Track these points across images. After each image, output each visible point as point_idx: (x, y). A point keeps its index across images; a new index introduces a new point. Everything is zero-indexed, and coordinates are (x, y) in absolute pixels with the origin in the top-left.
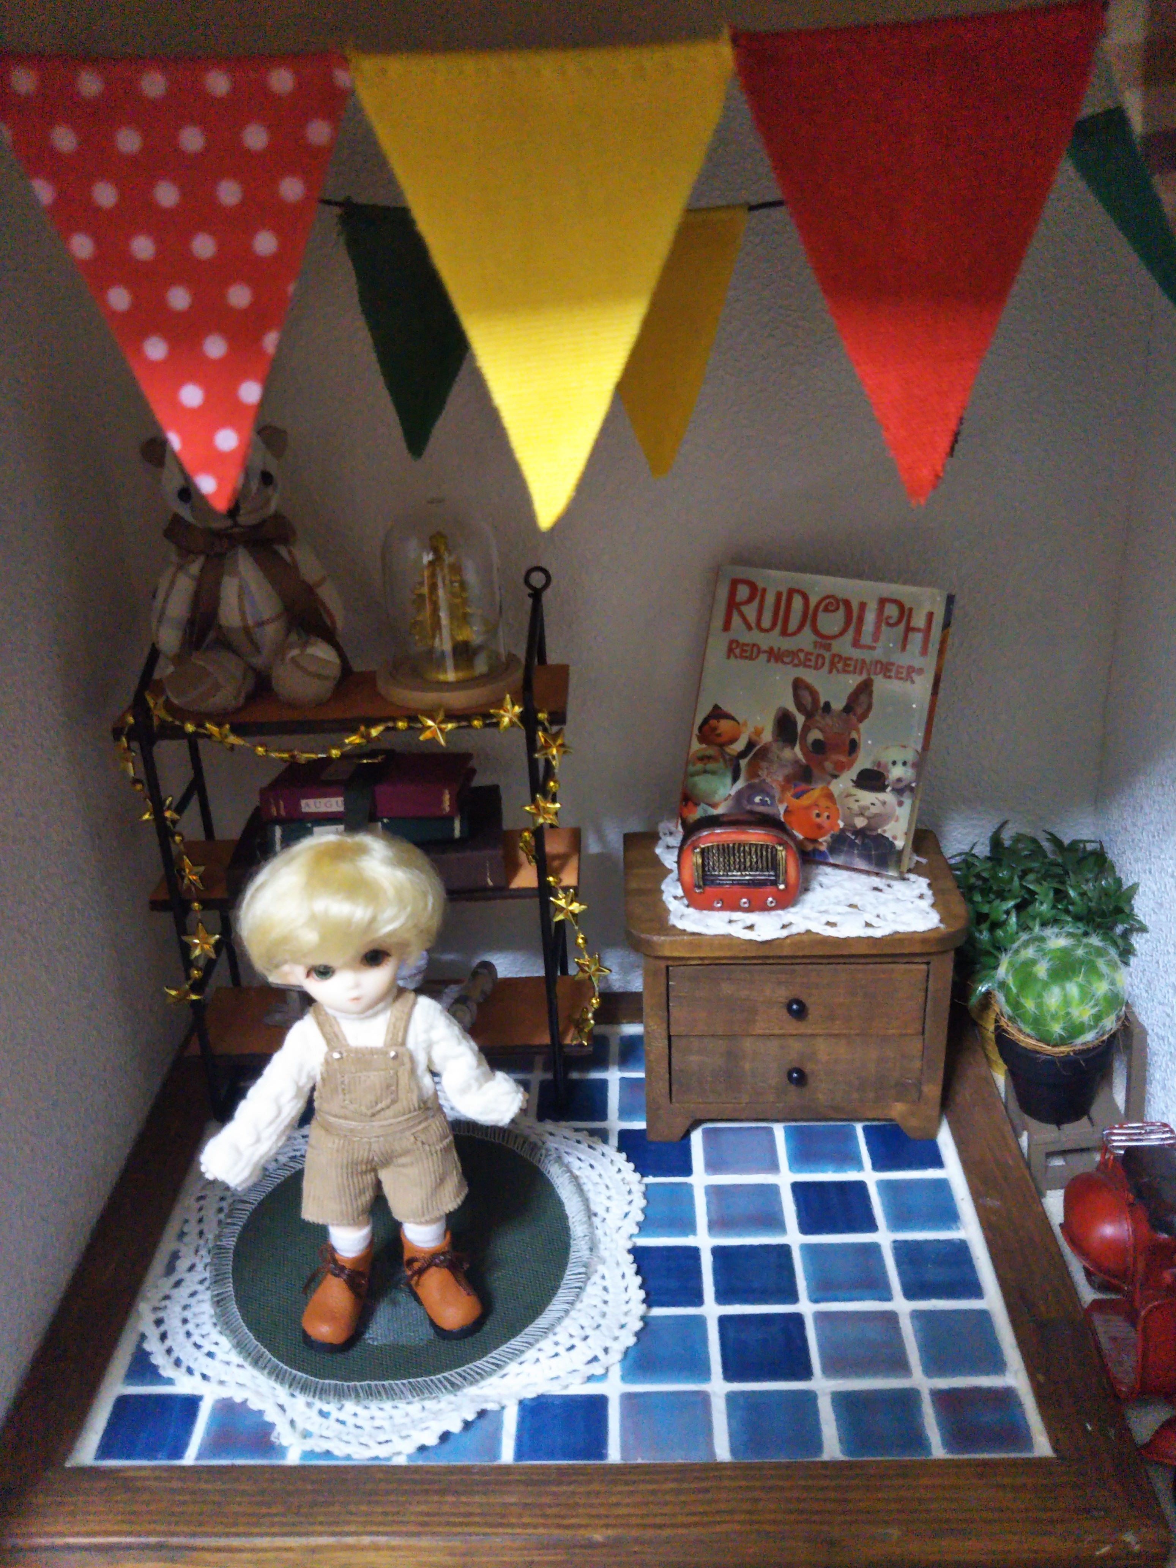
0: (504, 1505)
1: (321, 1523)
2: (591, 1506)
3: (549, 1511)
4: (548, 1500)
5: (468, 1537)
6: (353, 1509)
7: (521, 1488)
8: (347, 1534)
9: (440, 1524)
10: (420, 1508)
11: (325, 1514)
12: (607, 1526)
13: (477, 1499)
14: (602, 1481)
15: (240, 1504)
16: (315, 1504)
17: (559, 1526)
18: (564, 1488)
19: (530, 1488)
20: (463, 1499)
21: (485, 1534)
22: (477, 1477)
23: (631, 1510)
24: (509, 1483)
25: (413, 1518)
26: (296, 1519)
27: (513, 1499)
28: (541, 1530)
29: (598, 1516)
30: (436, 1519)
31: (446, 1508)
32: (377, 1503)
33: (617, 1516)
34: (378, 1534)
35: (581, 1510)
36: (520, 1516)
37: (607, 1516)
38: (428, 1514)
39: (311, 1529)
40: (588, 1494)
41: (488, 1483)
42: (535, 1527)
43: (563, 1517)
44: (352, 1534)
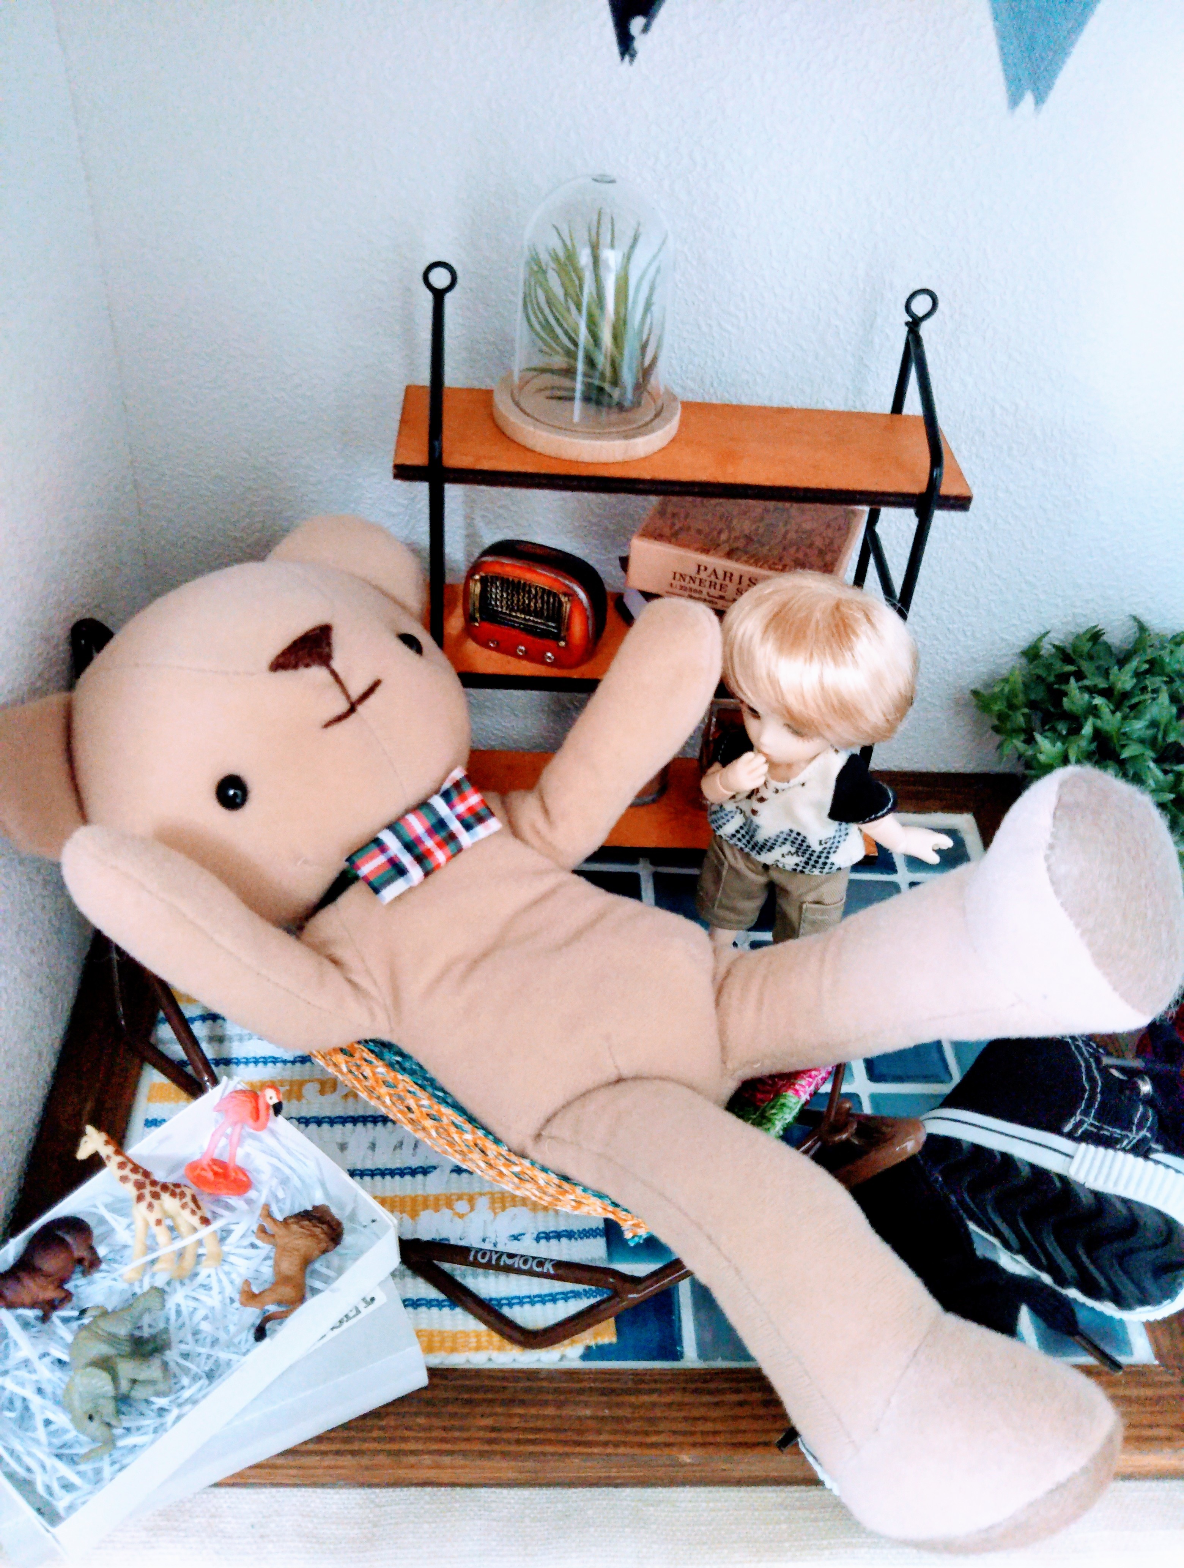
0: (579, 1418)
2: (674, 1420)
3: (630, 1427)
4: (626, 1412)
7: (595, 1398)
9: (508, 1442)
10: (485, 1422)
12: (694, 1445)
13: (550, 1411)
14: (684, 1390)
17: (641, 1445)
18: (644, 1399)
19: (604, 1399)
20: (533, 1411)
22: (545, 1384)
23: (719, 1427)
24: (581, 1392)
25: (479, 1434)
27: (588, 1412)
29: (684, 1433)
30: (505, 1436)
31: (515, 1422)
32: (438, 1415)
33: (703, 1433)
35: (662, 1426)
36: (599, 1432)
37: (692, 1433)
38: (493, 1429)
40: (669, 1405)
41: (556, 1391)
42: (616, 1445)
43: (646, 1433)
44: (413, 1452)
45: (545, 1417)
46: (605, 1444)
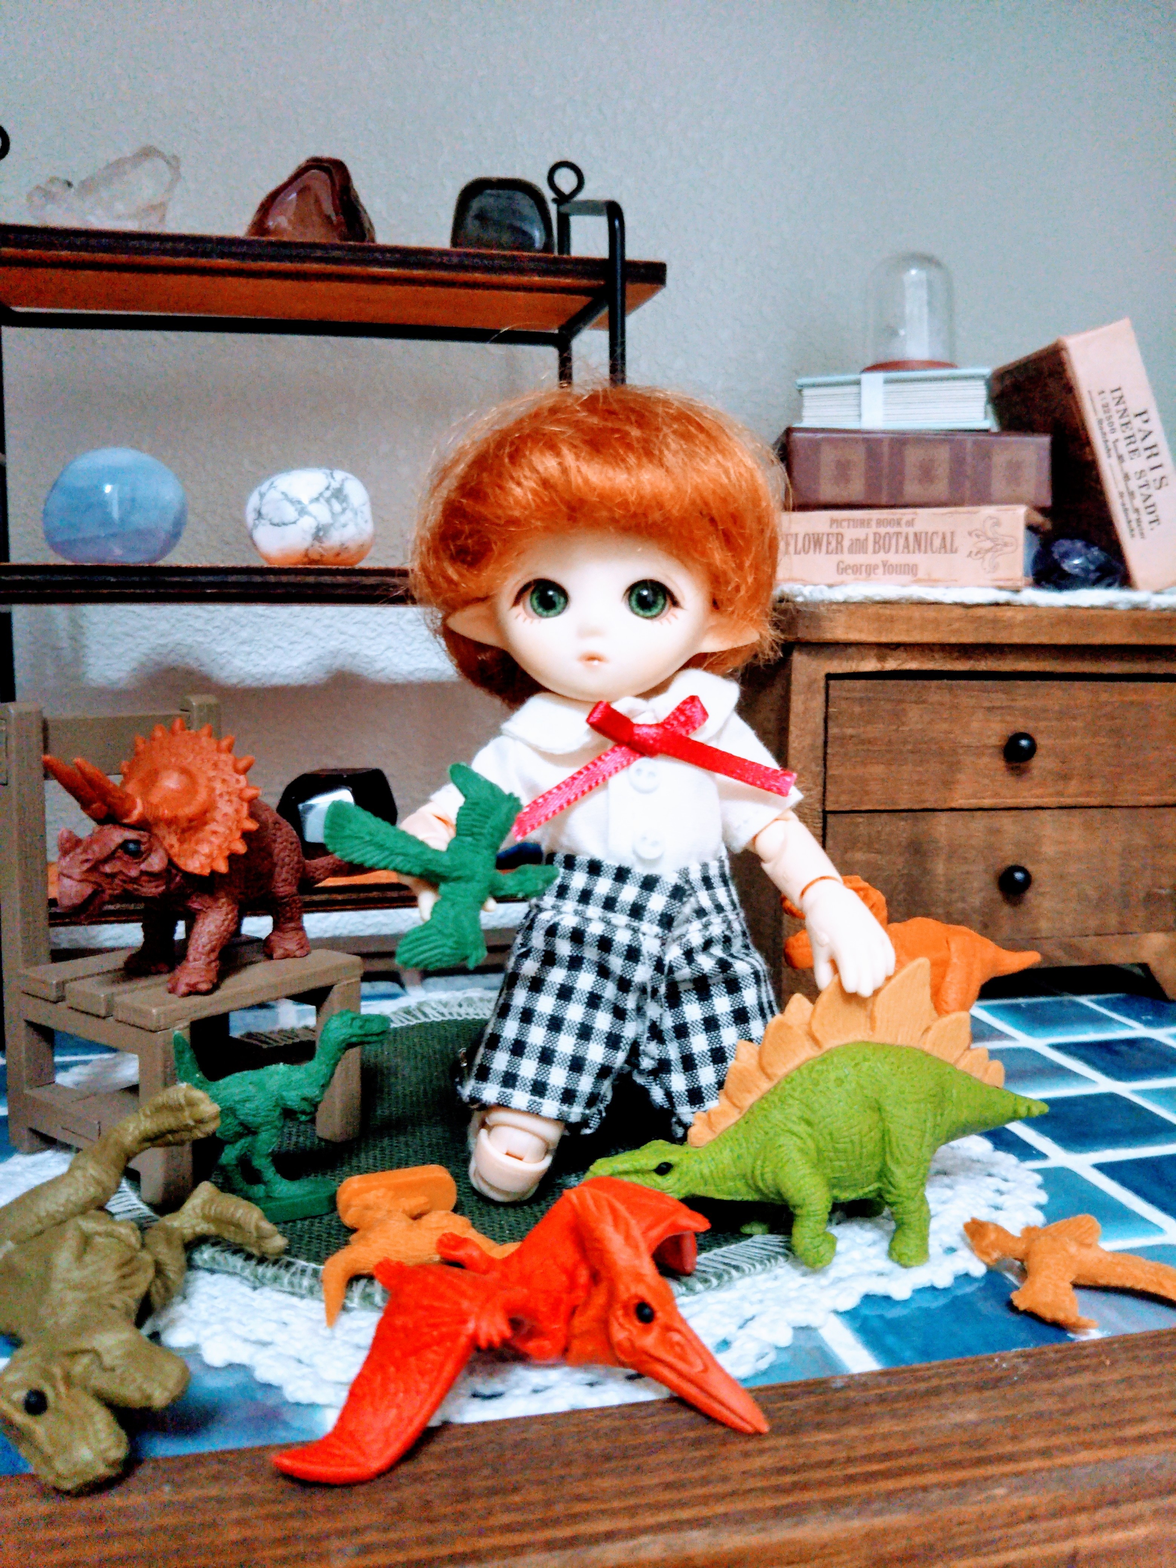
0: (958, 1427)
1: (508, 1528)
3: (1072, 1421)
5: (920, 1495)
6: (582, 1489)
8: (595, 1539)
10: (758, 1462)
11: (508, 1509)
13: (886, 1426)
15: (241, 1522)
16: (467, 1495)
17: (1121, 1442)
18: (1068, 1382)
21: (962, 1483)
25: (751, 1484)
26: (427, 1530)
27: (971, 1416)
28: (1084, 1455)
31: (825, 1453)
32: (639, 1469)
34: (678, 1526)
35: (1138, 1411)
38: (782, 1471)
39: (483, 1543)
41: (882, 1399)
44: (610, 1536)
45: (885, 1437)
46: (1045, 1453)
